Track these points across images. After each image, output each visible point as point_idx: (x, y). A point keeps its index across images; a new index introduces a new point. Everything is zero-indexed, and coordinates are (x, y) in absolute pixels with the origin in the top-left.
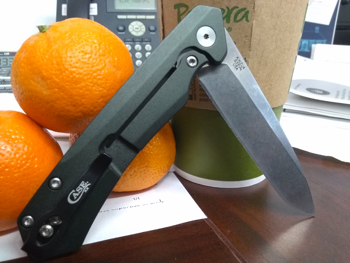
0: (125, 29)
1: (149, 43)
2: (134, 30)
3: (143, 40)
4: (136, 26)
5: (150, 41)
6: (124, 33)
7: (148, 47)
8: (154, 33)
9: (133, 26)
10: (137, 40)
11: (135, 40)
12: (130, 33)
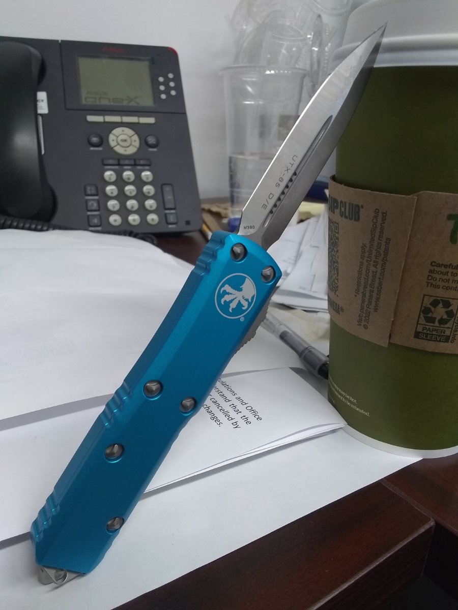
0: (103, 141)
1: (147, 167)
2: (118, 144)
3: (138, 162)
4: (123, 137)
5: (149, 165)
6: (100, 149)
7: (146, 175)
8: (155, 150)
9: (117, 137)
10: (127, 162)
11: (122, 162)
12: (111, 149)
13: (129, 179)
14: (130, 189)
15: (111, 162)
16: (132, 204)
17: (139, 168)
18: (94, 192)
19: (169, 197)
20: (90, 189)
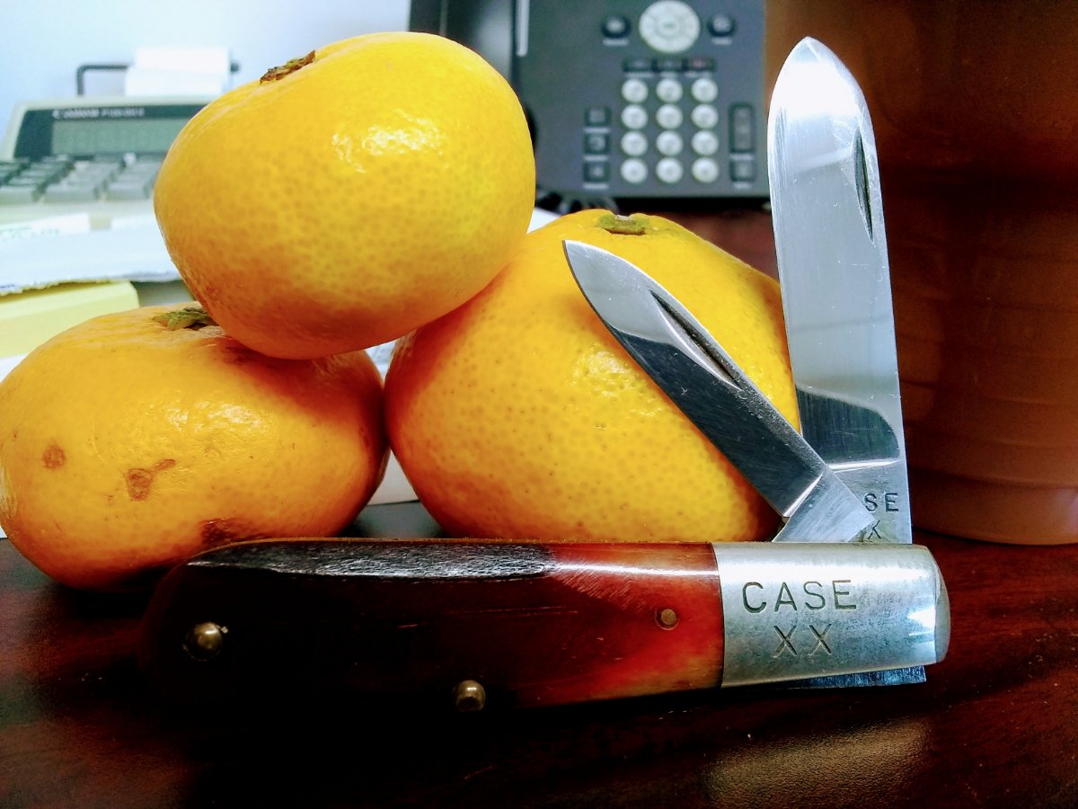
0: (630, 28)
1: (706, 74)
2: (657, 32)
3: (689, 65)
4: (667, 19)
5: (711, 68)
6: (622, 42)
7: (704, 88)
8: (724, 41)
9: (656, 19)
10: (669, 64)
11: (659, 65)
12: (642, 43)
13: (669, 95)
14: (669, 115)
15: (639, 64)
16: (668, 142)
17: (691, 75)
18: (601, 119)
19: (743, 129)
20: (596, 116)
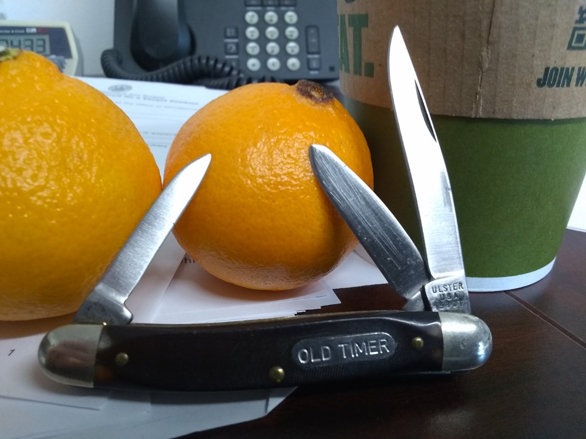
1: (292, 8)
3: (282, 3)
5: (294, 5)
7: (291, 16)
10: (270, 3)
11: (265, 3)
13: (271, 20)
14: (272, 32)
15: (254, 2)
16: (272, 47)
17: (283, 8)
18: (233, 34)
19: (314, 40)
20: (230, 32)
